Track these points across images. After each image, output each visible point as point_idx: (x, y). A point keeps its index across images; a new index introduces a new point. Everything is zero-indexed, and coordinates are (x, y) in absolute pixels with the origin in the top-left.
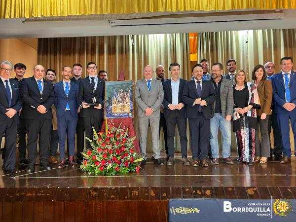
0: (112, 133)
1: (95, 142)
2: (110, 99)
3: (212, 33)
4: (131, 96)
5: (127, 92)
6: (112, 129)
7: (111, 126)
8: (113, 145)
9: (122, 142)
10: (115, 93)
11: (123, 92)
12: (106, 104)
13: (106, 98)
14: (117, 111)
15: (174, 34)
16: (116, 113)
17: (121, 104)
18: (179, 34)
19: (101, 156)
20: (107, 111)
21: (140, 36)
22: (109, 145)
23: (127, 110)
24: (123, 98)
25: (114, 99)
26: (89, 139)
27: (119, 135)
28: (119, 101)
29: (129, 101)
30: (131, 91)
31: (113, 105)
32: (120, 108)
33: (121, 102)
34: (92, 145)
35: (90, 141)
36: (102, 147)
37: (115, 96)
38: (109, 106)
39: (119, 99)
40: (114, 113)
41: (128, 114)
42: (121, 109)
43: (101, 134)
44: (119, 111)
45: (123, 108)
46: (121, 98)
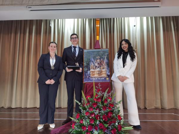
0: (99, 98)
1: (83, 105)
2: (88, 65)
3: (111, 19)
4: (107, 62)
5: (104, 59)
6: (100, 94)
7: (99, 90)
8: (100, 110)
9: (110, 107)
10: (93, 60)
11: (100, 59)
12: (85, 69)
13: (85, 64)
14: (95, 76)
15: (85, 19)
16: (94, 77)
17: (98, 69)
18: (88, 19)
19: (88, 121)
20: (86, 75)
21: (60, 20)
22: (96, 109)
23: (104, 75)
24: (100, 64)
25: (92, 65)
26: (78, 102)
27: (106, 100)
28: (96, 67)
29: (106, 67)
30: (107, 58)
31: (92, 70)
32: (97, 72)
33: (98, 67)
34: (81, 108)
35: (80, 104)
36: (90, 111)
37: (93, 62)
38: (87, 71)
39: (96, 64)
40: (92, 78)
41: (105, 78)
42: (99, 74)
43: (89, 98)
44: (96, 75)
45: (100, 73)
46: (98, 64)
